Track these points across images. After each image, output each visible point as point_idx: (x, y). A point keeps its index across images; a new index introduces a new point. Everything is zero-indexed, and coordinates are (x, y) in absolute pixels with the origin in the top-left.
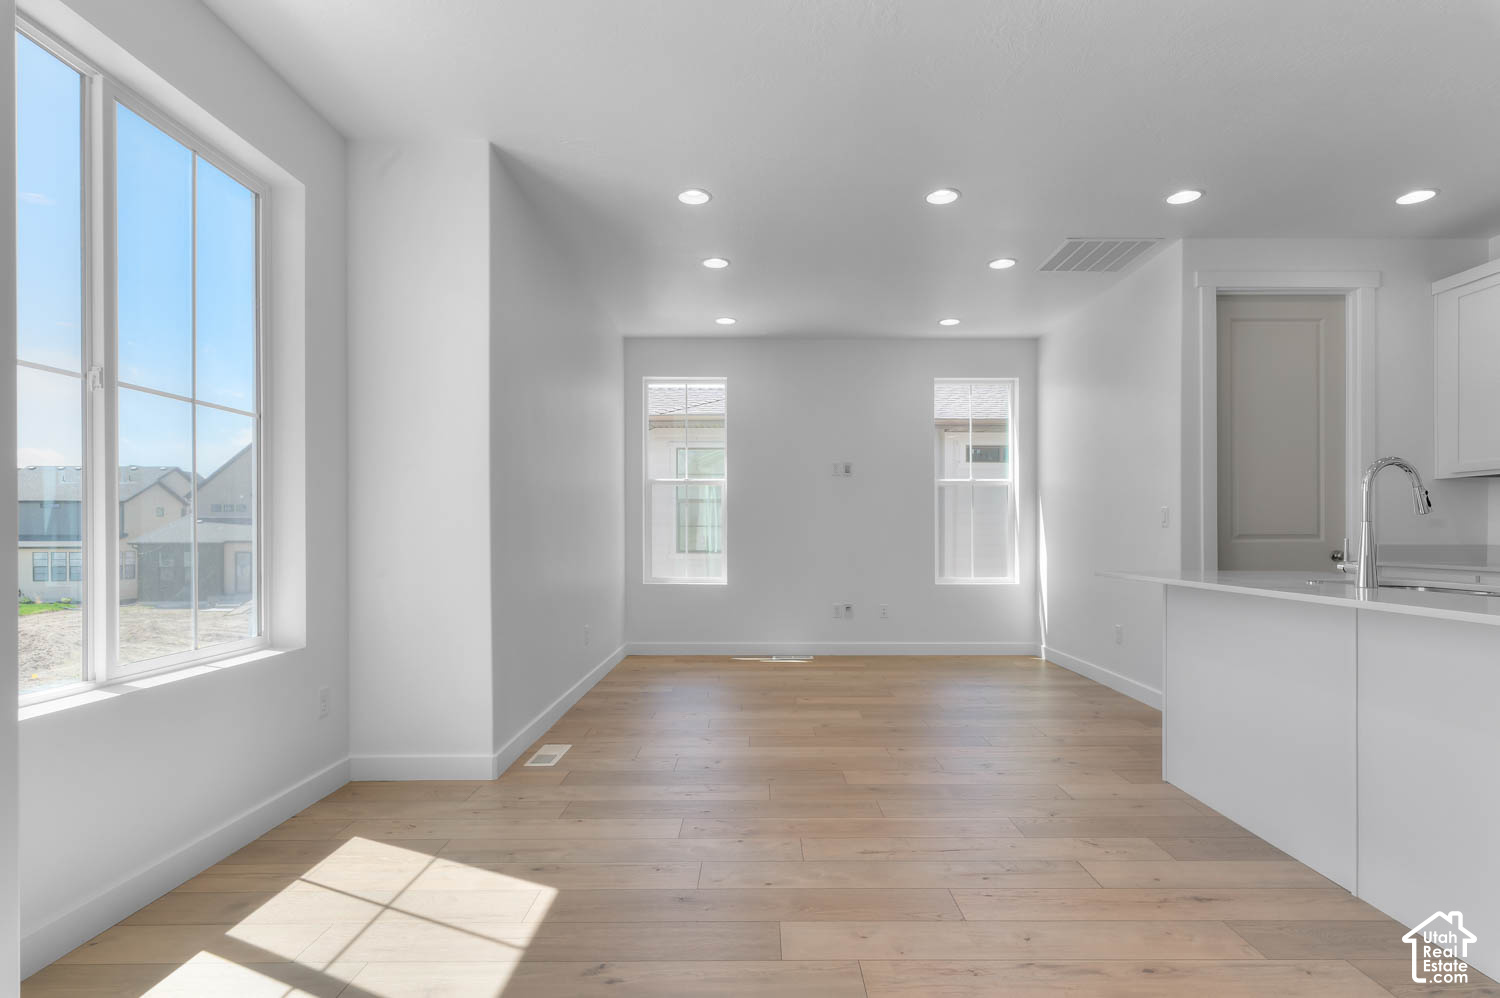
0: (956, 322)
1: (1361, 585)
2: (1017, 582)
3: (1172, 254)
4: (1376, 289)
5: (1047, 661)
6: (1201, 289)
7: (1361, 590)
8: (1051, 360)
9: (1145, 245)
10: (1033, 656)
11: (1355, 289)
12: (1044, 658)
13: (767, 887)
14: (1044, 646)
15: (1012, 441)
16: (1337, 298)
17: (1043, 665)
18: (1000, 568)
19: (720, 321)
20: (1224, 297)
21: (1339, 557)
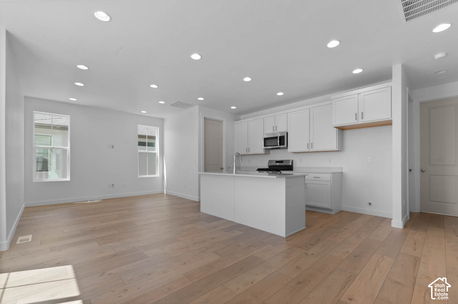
0: (146, 112)
1: (234, 172)
2: (158, 176)
3: (196, 108)
4: (227, 121)
5: (166, 194)
6: (202, 116)
8: (167, 125)
9: (191, 105)
10: (163, 193)
11: (224, 121)
12: (165, 193)
13: (149, 275)
14: (165, 190)
15: (157, 142)
16: (221, 122)
17: (165, 195)
18: (154, 173)
19: (70, 99)
20: (205, 119)
21: (222, 169)
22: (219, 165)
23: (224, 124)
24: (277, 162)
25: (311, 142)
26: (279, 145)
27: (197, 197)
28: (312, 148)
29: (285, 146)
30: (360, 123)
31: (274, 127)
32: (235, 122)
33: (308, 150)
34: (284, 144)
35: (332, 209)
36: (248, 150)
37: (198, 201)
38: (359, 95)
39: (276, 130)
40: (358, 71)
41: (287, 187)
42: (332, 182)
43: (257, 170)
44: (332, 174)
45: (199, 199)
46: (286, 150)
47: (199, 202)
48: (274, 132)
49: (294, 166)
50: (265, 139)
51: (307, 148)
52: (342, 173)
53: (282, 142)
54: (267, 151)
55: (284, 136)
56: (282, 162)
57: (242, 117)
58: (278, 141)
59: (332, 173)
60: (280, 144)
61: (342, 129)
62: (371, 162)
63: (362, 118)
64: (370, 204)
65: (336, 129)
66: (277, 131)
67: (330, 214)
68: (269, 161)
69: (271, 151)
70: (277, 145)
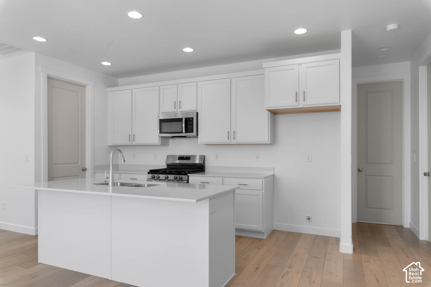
1: (110, 186)
4: (94, 86)
6: (42, 73)
7: (110, 187)
11: (87, 85)
16: (83, 86)
20: (50, 78)
21: (84, 170)
22: (78, 163)
23: (89, 91)
24: (181, 158)
25: (233, 129)
26: (184, 131)
27: (33, 228)
28: (234, 138)
29: (194, 133)
30: (301, 106)
31: (176, 102)
32: (109, 89)
33: (228, 142)
34: (192, 131)
35: (264, 232)
36: (132, 137)
37: (33, 234)
38: (300, 66)
39: (180, 108)
40: (300, 31)
41: (212, 213)
42: (263, 191)
43: (149, 173)
44: (264, 180)
45: (37, 230)
46: (195, 139)
47: (36, 237)
48: (176, 110)
49: (207, 165)
50: (161, 121)
51: (227, 138)
52: (273, 176)
53: (189, 127)
54: (164, 141)
55: (193, 118)
56: (188, 158)
57: (121, 80)
58: (184, 125)
59: (264, 178)
60: (187, 131)
61: (274, 113)
62: (310, 160)
63: (304, 100)
64: (309, 219)
65: (268, 112)
66: (181, 110)
67: (261, 240)
68: (168, 156)
69: (171, 140)
70: (182, 132)
